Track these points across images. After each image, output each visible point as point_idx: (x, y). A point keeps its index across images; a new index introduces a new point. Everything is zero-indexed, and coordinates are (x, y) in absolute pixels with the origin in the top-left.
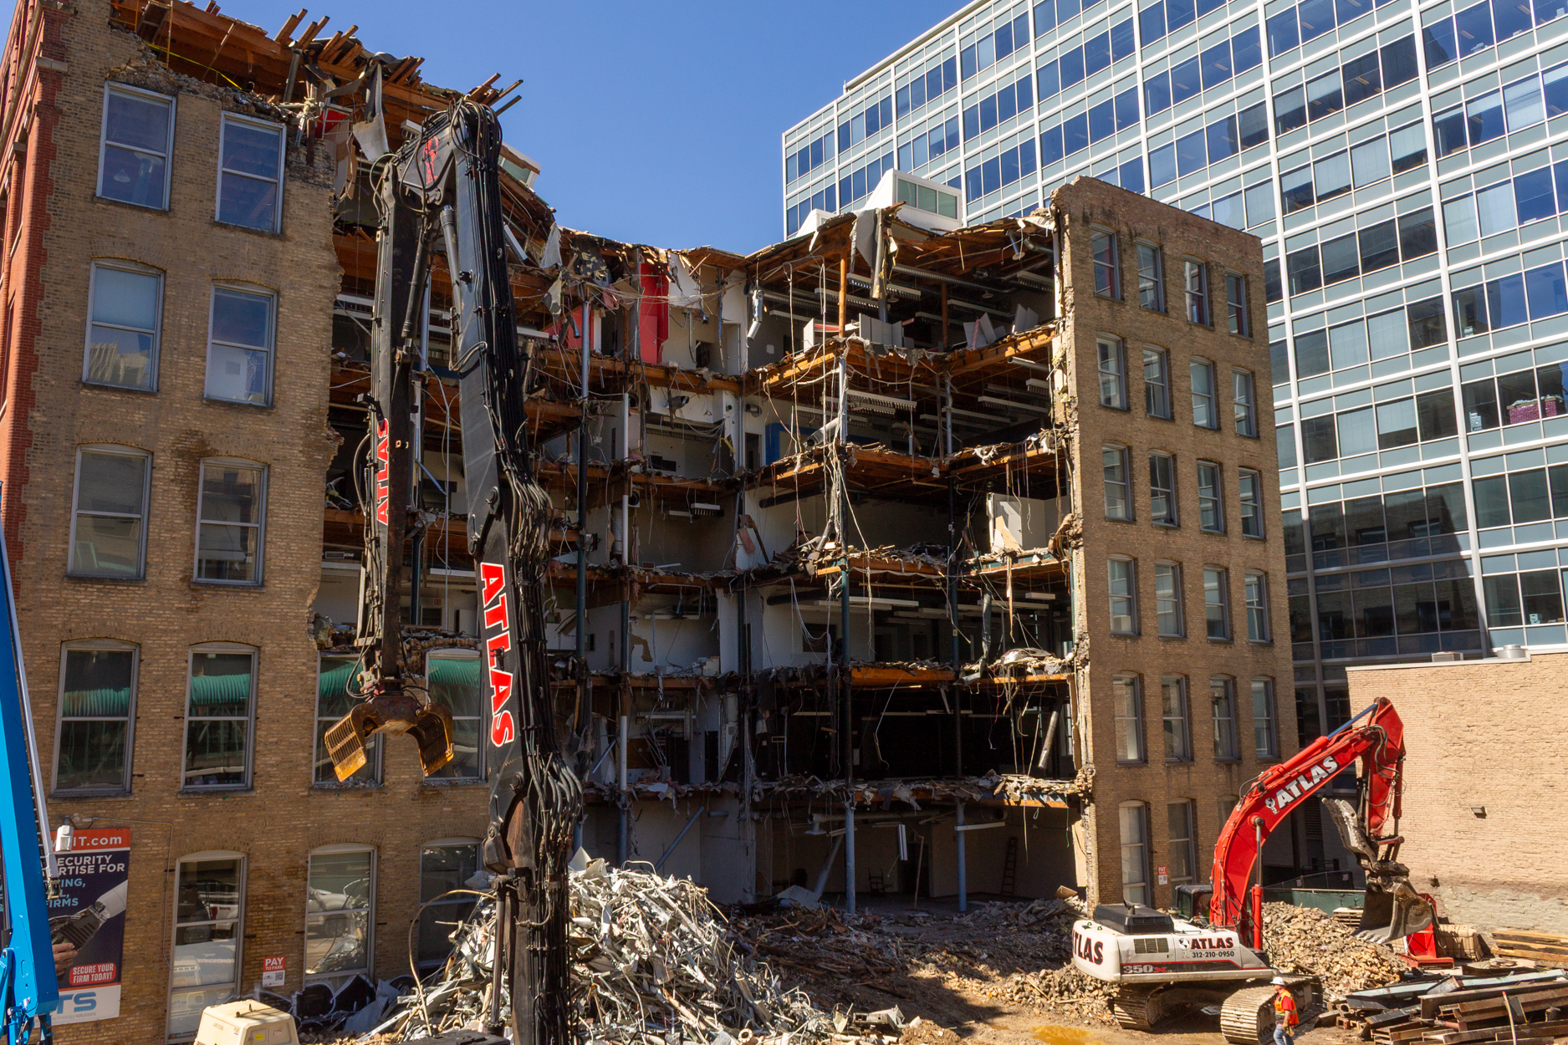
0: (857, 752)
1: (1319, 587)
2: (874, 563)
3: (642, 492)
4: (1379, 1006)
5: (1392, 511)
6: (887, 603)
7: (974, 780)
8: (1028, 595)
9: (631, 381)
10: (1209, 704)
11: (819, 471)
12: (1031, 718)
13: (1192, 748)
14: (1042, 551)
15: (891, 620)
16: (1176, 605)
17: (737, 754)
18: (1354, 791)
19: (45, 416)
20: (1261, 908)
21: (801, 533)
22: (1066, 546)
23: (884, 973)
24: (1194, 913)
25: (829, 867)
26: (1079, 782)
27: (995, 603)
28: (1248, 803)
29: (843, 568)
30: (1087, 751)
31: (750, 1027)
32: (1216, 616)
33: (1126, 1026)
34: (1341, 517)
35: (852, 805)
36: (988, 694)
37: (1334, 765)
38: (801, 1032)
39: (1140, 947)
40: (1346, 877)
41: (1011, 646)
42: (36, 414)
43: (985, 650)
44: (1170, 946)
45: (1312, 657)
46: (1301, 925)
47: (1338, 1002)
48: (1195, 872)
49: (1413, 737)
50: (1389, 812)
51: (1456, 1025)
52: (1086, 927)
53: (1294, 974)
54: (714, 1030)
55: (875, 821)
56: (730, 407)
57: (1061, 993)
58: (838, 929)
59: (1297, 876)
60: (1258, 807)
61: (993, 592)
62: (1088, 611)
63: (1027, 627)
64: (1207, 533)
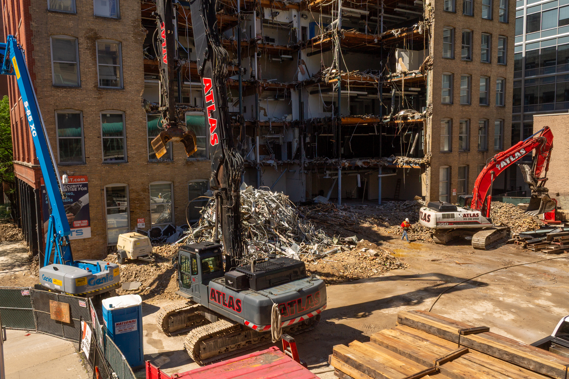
0: (343, 149)
1: (526, 84)
2: (351, 77)
3: (262, 51)
4: (531, 237)
5: (558, 52)
6: (355, 93)
7: (386, 158)
8: (410, 89)
9: (257, 6)
10: (477, 130)
11: (330, 41)
12: (408, 136)
13: (469, 146)
14: (417, 71)
15: (356, 100)
16: (468, 92)
17: (299, 150)
18: (531, 162)
19: (36, 24)
20: (490, 203)
21: (323, 66)
22: (426, 69)
23: (351, 225)
24: (465, 205)
25: (332, 189)
26: (425, 159)
27: (397, 92)
28: (489, 166)
29: (339, 79)
30: (429, 147)
31: (304, 242)
32: (484, 96)
33: (437, 243)
34: (538, 56)
35: (340, 167)
36: (392, 127)
37: (524, 152)
38: (321, 244)
39: (444, 216)
40: (524, 193)
41: (402, 109)
42: (33, 23)
43: (392, 110)
44: (455, 216)
45: (520, 111)
46: (505, 210)
47: (516, 235)
48: (467, 191)
49: (556, 142)
50: (543, 169)
51: (559, 244)
52: (424, 210)
53: (500, 226)
54: (292, 243)
55: (349, 173)
56: (295, 16)
57: (414, 232)
58: (335, 210)
59: (505, 192)
60: (493, 167)
61: (396, 88)
62: (433, 95)
63: (409, 101)
64: (483, 63)
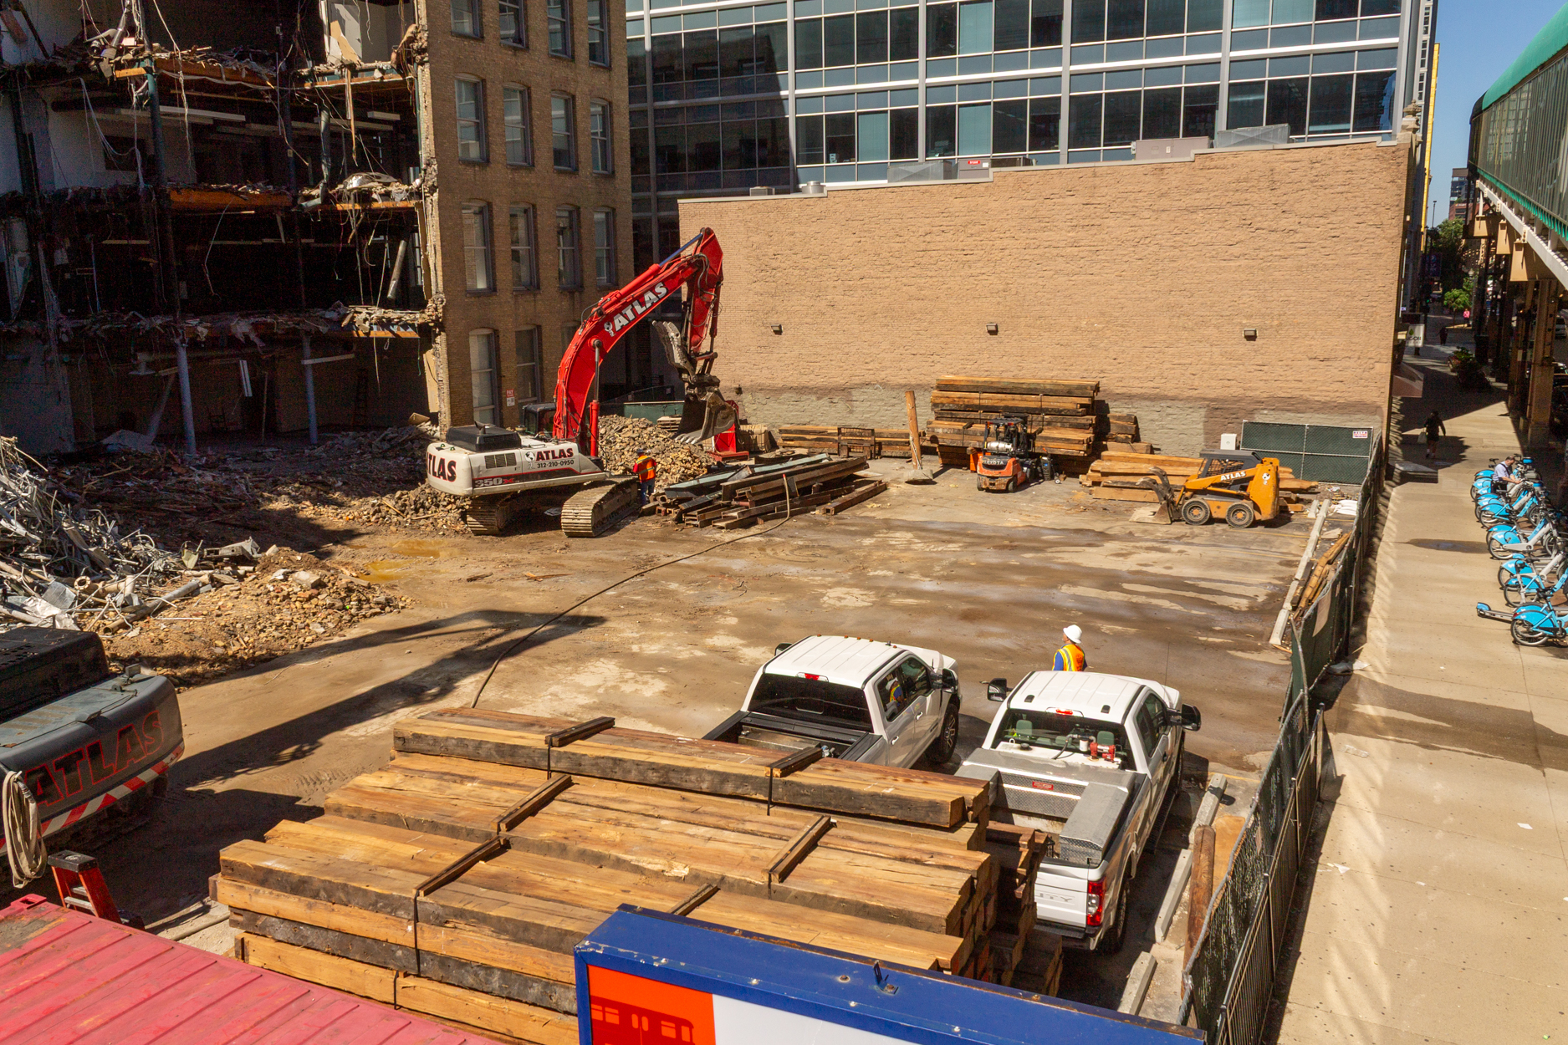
0: (183, 285)
1: (659, 120)
2: (188, 67)
4: (689, 494)
5: (724, 46)
6: (207, 115)
7: (321, 312)
8: (370, 115)
10: (554, 234)
12: (377, 249)
13: (538, 279)
14: (385, 65)
15: (213, 136)
16: (524, 132)
17: (33, 289)
18: (680, 315)
20: (597, 421)
21: (89, 23)
22: (411, 61)
23: (234, 509)
24: (539, 429)
25: (162, 410)
26: (428, 312)
27: (334, 121)
28: (588, 327)
29: (148, 70)
30: (437, 281)
31: (86, 573)
32: (562, 146)
33: (477, 533)
34: (680, 51)
35: (183, 341)
36: (329, 221)
37: (663, 291)
38: (147, 573)
39: (490, 463)
40: (669, 391)
41: (353, 170)
43: (326, 173)
44: (518, 460)
45: (649, 189)
46: (630, 434)
47: (658, 494)
48: (540, 394)
49: (731, 264)
50: (707, 331)
51: (747, 504)
52: (439, 449)
53: (624, 474)
54: (44, 581)
55: (212, 358)
57: (417, 511)
58: (178, 470)
59: (628, 392)
60: (598, 330)
61: (332, 109)
62: (435, 135)
63: (370, 149)
64: (555, 57)
